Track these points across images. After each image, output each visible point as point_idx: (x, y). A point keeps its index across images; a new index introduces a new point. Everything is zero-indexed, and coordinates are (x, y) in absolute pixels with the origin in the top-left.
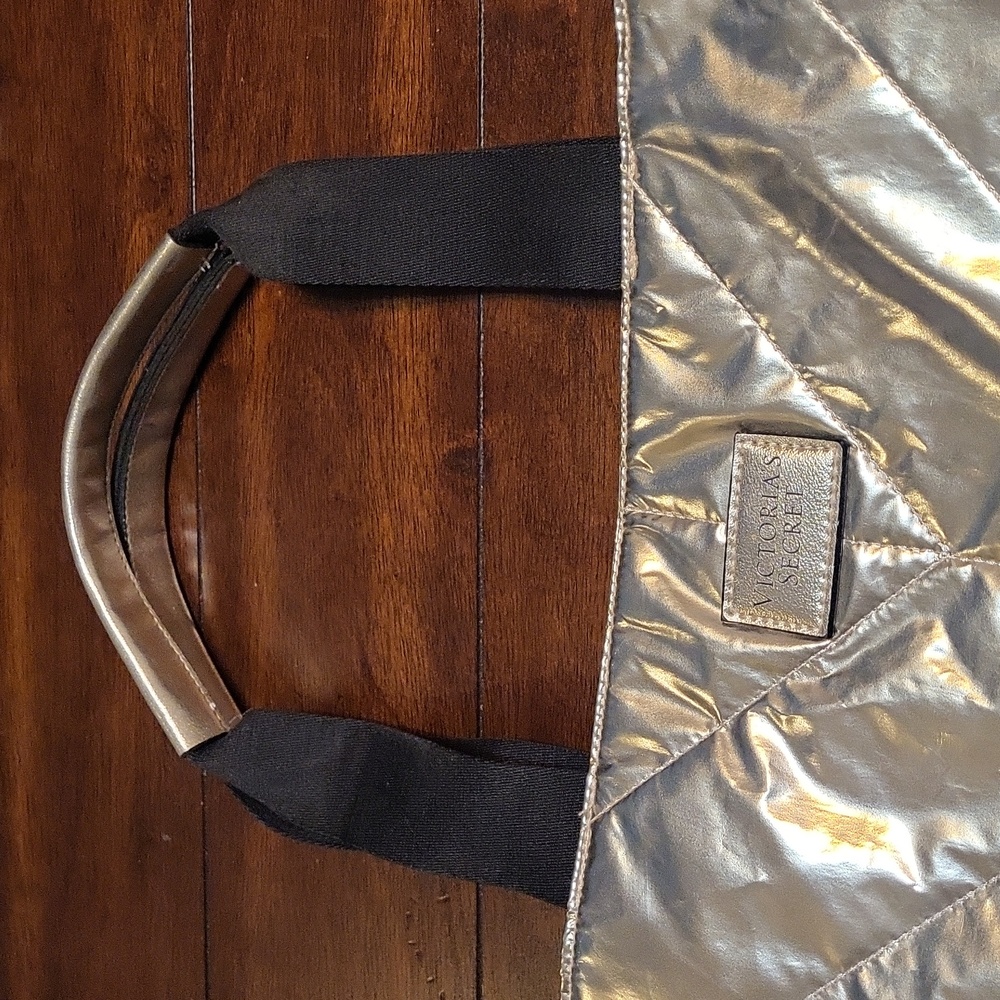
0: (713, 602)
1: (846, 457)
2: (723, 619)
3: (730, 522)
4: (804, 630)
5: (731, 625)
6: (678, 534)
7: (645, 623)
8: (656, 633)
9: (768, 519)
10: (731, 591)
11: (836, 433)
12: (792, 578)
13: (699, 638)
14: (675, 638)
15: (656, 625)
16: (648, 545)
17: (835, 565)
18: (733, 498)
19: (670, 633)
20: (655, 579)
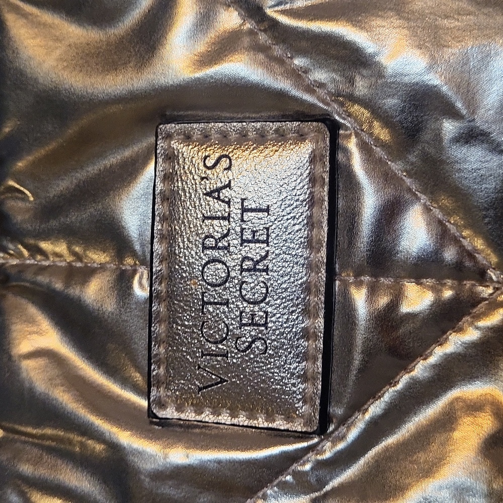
0: (136, 389)
1: (335, 147)
2: (150, 414)
3: (156, 262)
4: (280, 424)
5: (165, 423)
6: (75, 291)
7: (29, 430)
8: (48, 443)
9: (215, 254)
10: (162, 371)
11: (317, 112)
12: (258, 344)
13: (114, 447)
14: (78, 449)
15: (49, 431)
16: (33, 310)
17: (325, 317)
18: (158, 227)
19: (70, 442)
20: (41, 362)
